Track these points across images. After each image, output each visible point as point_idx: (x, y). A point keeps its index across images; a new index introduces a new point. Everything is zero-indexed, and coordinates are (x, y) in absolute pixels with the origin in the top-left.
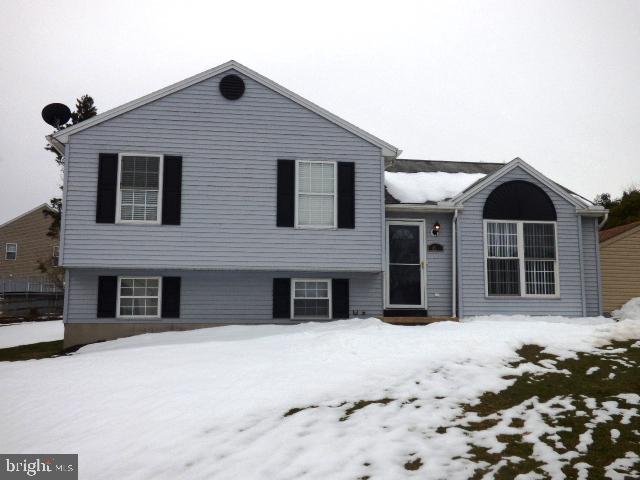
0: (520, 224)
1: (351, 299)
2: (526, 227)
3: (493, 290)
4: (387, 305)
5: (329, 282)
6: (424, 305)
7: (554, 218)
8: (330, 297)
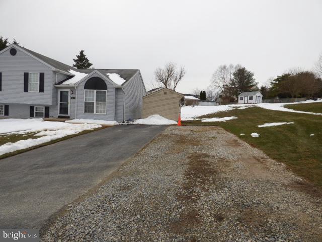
0: (95, 91)
1: (50, 113)
2: (97, 92)
3: (86, 111)
4: (59, 115)
5: (44, 107)
6: (69, 115)
7: (106, 89)
8: (44, 112)
